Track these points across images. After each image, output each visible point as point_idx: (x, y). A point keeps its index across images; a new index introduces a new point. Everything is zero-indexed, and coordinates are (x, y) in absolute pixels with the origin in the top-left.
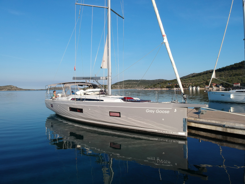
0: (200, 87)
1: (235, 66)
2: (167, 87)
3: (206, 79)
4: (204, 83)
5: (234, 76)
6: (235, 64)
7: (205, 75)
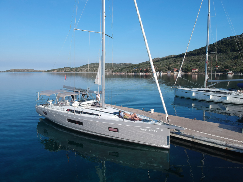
0: (163, 72)
1: (194, 53)
2: (133, 72)
3: (168, 64)
4: (166, 68)
5: (193, 62)
6: (194, 51)
7: (167, 60)
